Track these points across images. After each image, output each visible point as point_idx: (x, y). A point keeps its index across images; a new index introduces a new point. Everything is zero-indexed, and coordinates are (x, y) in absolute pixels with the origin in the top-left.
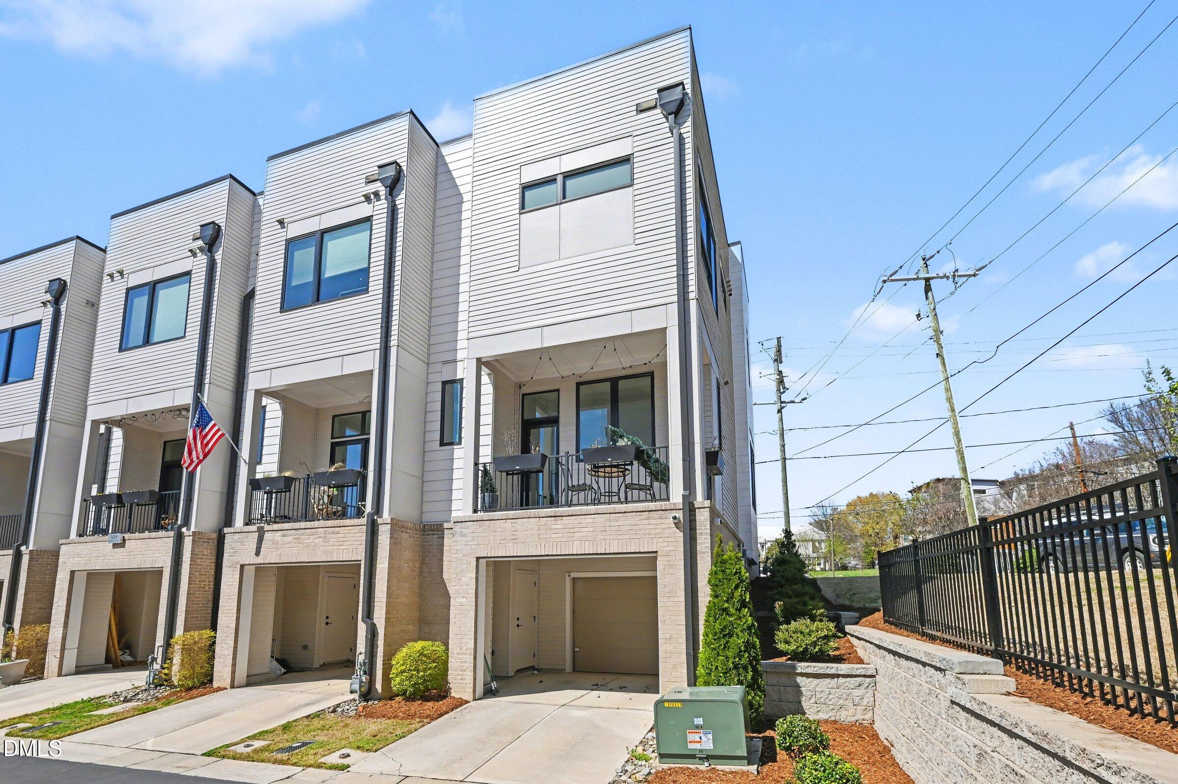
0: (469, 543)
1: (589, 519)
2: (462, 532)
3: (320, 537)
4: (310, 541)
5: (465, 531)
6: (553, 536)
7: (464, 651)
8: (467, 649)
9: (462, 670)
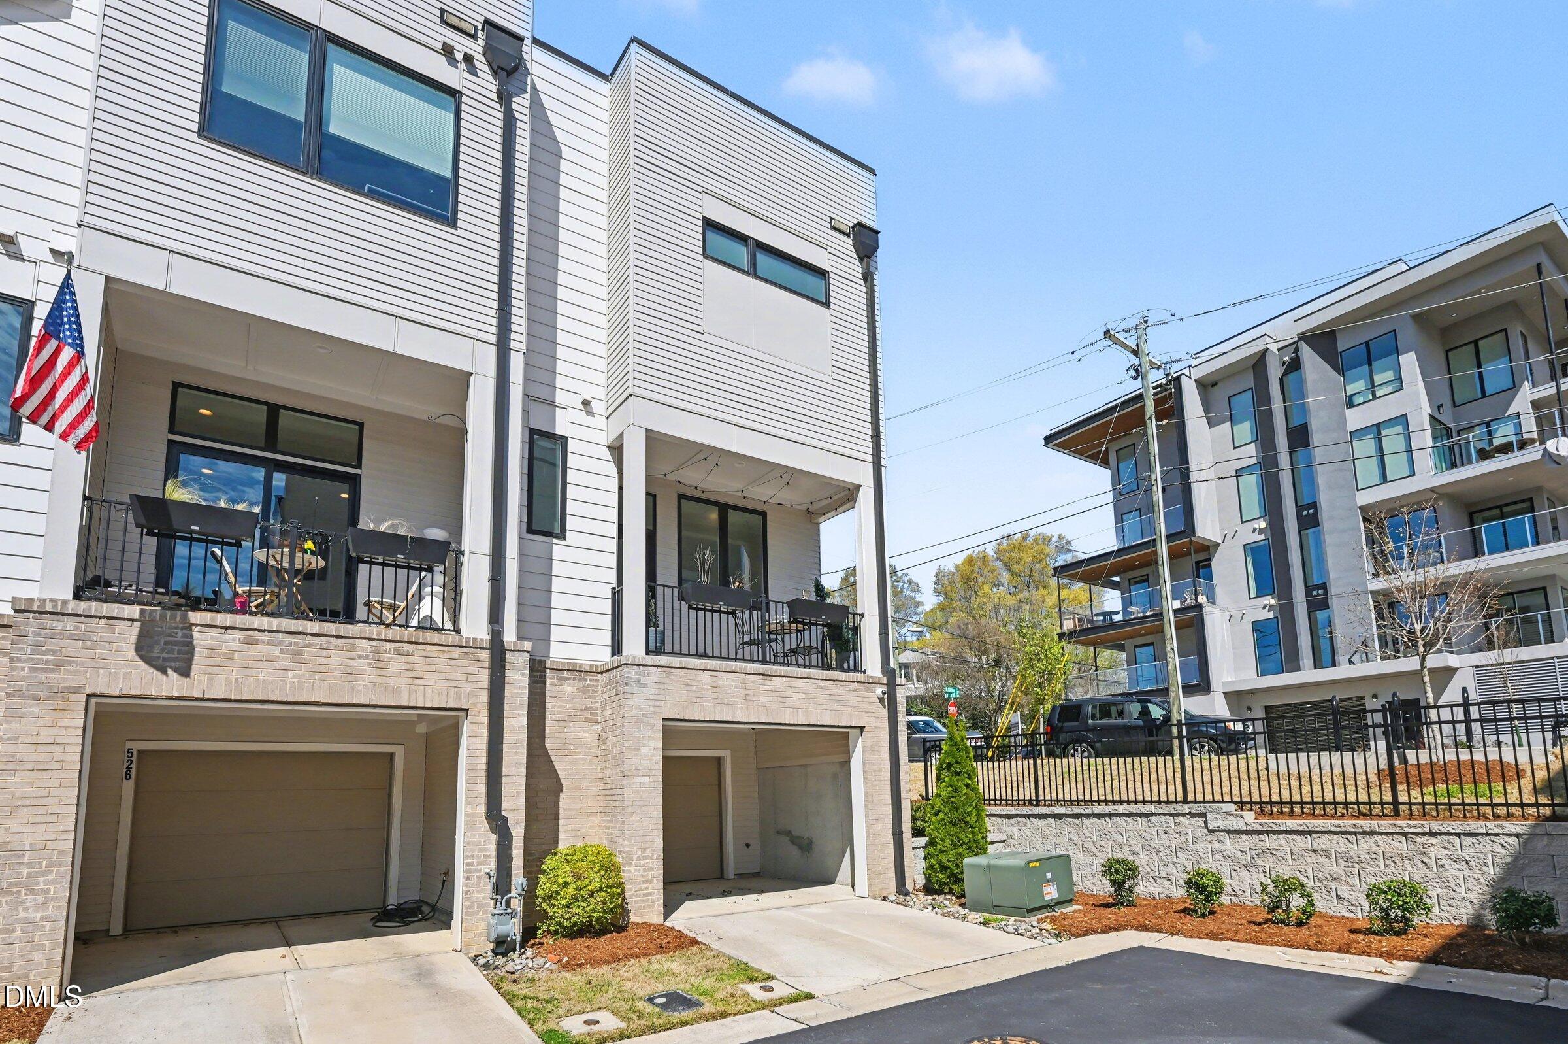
0: (652, 697)
1: (801, 683)
2: (640, 680)
3: (360, 657)
4: (334, 660)
5: (644, 679)
6: (761, 699)
7: (648, 852)
8: (653, 850)
9: (646, 882)
